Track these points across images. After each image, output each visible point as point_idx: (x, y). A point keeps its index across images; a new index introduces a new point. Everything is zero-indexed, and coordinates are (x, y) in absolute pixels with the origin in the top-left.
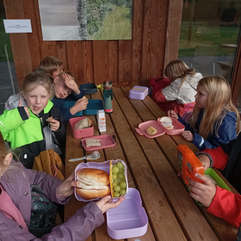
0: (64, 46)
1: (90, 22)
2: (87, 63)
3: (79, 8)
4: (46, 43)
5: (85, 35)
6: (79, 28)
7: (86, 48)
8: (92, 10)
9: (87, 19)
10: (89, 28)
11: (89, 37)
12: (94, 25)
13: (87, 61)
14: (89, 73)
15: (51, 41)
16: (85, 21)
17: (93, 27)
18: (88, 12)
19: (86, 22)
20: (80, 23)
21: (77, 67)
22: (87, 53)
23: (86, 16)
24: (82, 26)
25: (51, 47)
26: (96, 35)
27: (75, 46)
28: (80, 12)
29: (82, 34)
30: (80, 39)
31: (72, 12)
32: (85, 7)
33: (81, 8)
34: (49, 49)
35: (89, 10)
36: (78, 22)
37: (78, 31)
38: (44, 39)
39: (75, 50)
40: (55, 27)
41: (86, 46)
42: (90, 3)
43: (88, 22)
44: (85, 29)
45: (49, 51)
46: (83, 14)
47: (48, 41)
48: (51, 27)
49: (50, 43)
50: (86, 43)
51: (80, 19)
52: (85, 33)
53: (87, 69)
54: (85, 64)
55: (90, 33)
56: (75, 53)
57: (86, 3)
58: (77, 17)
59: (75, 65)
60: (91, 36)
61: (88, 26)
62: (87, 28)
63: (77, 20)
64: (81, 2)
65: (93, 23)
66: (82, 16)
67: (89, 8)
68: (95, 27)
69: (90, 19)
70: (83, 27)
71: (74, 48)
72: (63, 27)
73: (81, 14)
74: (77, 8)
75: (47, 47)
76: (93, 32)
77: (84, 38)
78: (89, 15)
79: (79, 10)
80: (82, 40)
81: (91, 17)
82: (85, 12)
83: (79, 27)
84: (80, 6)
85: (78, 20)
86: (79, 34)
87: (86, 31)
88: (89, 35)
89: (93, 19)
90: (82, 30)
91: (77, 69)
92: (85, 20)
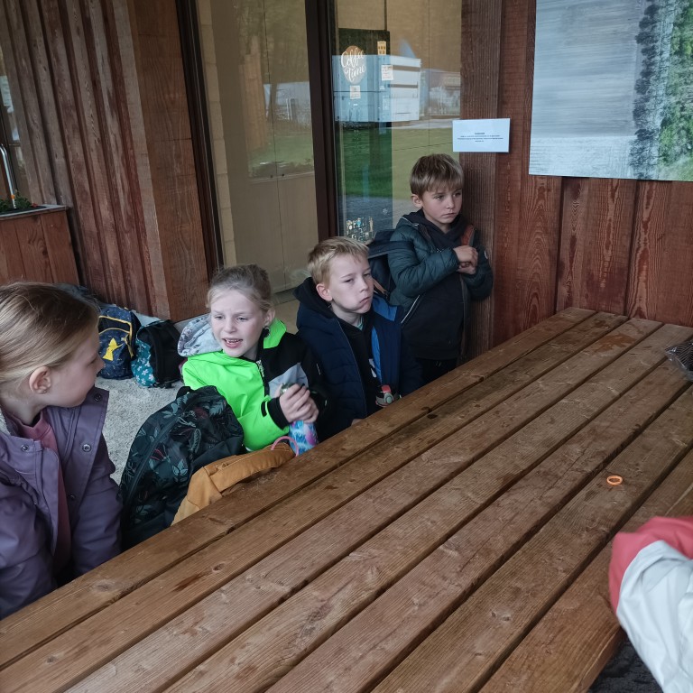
0: (585, 192)
1: (671, 123)
2: (645, 251)
3: (643, 82)
4: (536, 182)
5: (649, 164)
6: (631, 143)
7: (648, 204)
8: (686, 83)
9: (662, 114)
10: (665, 142)
11: (660, 171)
12: (683, 132)
13: (645, 244)
14: (646, 282)
15: (549, 177)
16: (655, 121)
17: (680, 137)
18: (671, 91)
19: (658, 122)
20: (637, 125)
21: (608, 259)
22: (649, 219)
23: (662, 105)
24: (644, 135)
25: (546, 193)
26: (686, 163)
27: (613, 196)
28: (644, 93)
29: (639, 159)
30: (630, 174)
31: (620, 95)
32: (662, 76)
33: (648, 82)
34: (541, 197)
35: (675, 84)
36: (633, 123)
37: (628, 152)
38: (532, 171)
39: (612, 207)
40: (565, 139)
41: (649, 198)
42: (682, 62)
43: (665, 123)
44: (651, 146)
45: (540, 202)
46: (652, 100)
47: (542, 177)
48: (554, 139)
49: (545, 181)
50: (651, 187)
51: (639, 116)
52: (650, 157)
54: (637, 252)
55: (666, 157)
56: (610, 215)
57: (667, 64)
58: (632, 107)
60: (667, 168)
61: (662, 137)
62: (657, 144)
63: (630, 117)
64: (653, 64)
65: (681, 125)
66: (649, 105)
67: (676, 80)
68: (685, 140)
69: (673, 114)
70: (648, 138)
71: (610, 201)
72: (586, 138)
73: (647, 100)
74: (637, 81)
75: (535, 193)
76: (678, 155)
77: (644, 171)
78: (673, 100)
79: (642, 87)
80: (636, 178)
81: (678, 108)
82: (661, 92)
83: (635, 137)
84: (647, 73)
85: (635, 119)
86: (629, 159)
87: (655, 152)
88: (662, 165)
89: (683, 113)
90: (643, 149)
91: (606, 264)
92: (658, 116)
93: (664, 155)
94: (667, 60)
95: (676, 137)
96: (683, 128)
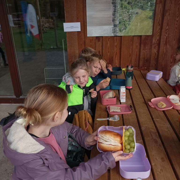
0: (101, 40)
1: (121, 23)
2: (116, 52)
3: (114, 13)
4: (89, 38)
5: (117, 32)
6: (112, 27)
7: (116, 41)
8: (123, 14)
9: (119, 21)
10: (120, 27)
11: (119, 34)
12: (124, 25)
13: (116, 51)
14: (117, 59)
15: (93, 37)
16: (117, 22)
17: (123, 26)
18: (120, 15)
19: (118, 23)
20: (113, 23)
21: (109, 55)
22: (117, 45)
23: (119, 19)
24: (115, 26)
25: (92, 41)
26: (125, 32)
27: (109, 40)
28: (114, 16)
29: (114, 31)
30: (112, 35)
31: (109, 16)
32: (118, 12)
33: (115, 13)
34: (91, 42)
35: (121, 14)
36: (112, 23)
37: (112, 30)
38: (88, 36)
39: (109, 43)
40: (96, 27)
41: (116, 40)
42: (122, 9)
43: (120, 23)
44: (117, 28)
45: (91, 43)
46: (116, 18)
47: (91, 37)
48: (93, 27)
49: (92, 38)
50: (117, 38)
51: (114, 21)
52: (117, 31)
53: (116, 57)
54: (115, 53)
55: (120, 31)
56: (109, 45)
57: (119, 9)
58: (112, 19)
59: (108, 53)
60: (121, 33)
61: (119, 26)
62: (118, 27)
63: (112, 21)
64: (116, 9)
65: (123, 23)
66: (116, 19)
67: (121, 13)
68: (124, 26)
69: (121, 21)
70: (116, 26)
71: (108, 41)
72: (101, 27)
73: (115, 17)
74: (113, 13)
75: (89, 41)
76: (123, 30)
77: (116, 34)
78: (121, 17)
79: (114, 15)
80: (114, 36)
81: (122, 19)
82: (118, 16)
83: (113, 26)
84: (115, 11)
85: (113, 22)
86: (112, 31)
87: (118, 29)
88: (120, 32)
89: (123, 20)
90: (115, 29)
91: (109, 56)
92: (118, 21)
93: (120, 30)
94: (119, 8)
95: (122, 26)
96: (124, 24)
